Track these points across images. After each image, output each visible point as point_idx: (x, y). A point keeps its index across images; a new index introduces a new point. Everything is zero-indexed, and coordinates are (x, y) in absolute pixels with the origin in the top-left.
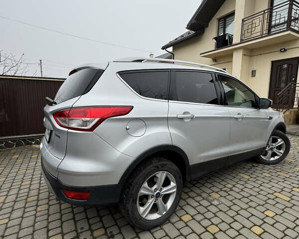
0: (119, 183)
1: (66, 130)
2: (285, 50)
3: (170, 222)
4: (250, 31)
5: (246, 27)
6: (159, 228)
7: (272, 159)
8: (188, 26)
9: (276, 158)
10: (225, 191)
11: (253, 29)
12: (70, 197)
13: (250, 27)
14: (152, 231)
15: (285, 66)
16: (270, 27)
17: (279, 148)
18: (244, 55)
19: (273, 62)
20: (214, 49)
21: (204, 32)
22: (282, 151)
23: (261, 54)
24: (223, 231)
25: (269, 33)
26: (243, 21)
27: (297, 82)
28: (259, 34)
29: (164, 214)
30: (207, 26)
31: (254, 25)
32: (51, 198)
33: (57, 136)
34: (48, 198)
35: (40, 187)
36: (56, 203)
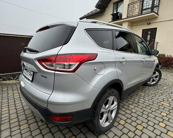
0: (91, 107)
1: (53, 72)
2: (150, 24)
3: (114, 126)
4: (132, 11)
5: (130, 9)
6: (109, 131)
7: (152, 83)
8: (96, 6)
9: (155, 82)
10: (136, 103)
11: (134, 10)
12: (57, 120)
13: (132, 9)
14: (106, 133)
15: (149, 32)
16: (142, 10)
17: (156, 77)
18: (129, 25)
19: (143, 30)
20: (111, 21)
21: (105, 10)
22: (157, 79)
23: (137, 25)
24: (145, 128)
25: (142, 14)
26: (129, 5)
27: (155, 41)
28: (137, 13)
29: (111, 122)
30: (107, 7)
31: (134, 8)
32: (28, 119)
33: (44, 77)
34: (26, 119)
35: (17, 111)
36: (33, 122)
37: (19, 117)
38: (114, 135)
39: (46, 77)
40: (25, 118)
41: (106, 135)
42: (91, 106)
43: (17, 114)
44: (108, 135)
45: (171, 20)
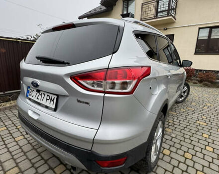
1: (102, 95)
2: (167, 29)
3: (159, 159)
4: (147, 13)
5: (144, 9)
6: (156, 166)
7: (180, 100)
8: (101, 2)
9: (183, 98)
10: (171, 125)
11: (149, 12)
12: (106, 165)
13: (147, 10)
14: (154, 170)
16: (157, 12)
17: (184, 92)
21: (112, 9)
22: (186, 94)
25: (156, 17)
26: (142, 5)
28: (153, 16)
30: (115, 5)
31: (149, 9)
32: (36, 165)
33: (83, 102)
34: (33, 166)
35: (13, 156)
36: (46, 169)
37: (20, 165)
38: (164, 171)
39: (87, 103)
40: (31, 165)
41: (155, 172)
42: (147, 139)
43: (15, 160)
44: (157, 172)
45: (189, 26)
